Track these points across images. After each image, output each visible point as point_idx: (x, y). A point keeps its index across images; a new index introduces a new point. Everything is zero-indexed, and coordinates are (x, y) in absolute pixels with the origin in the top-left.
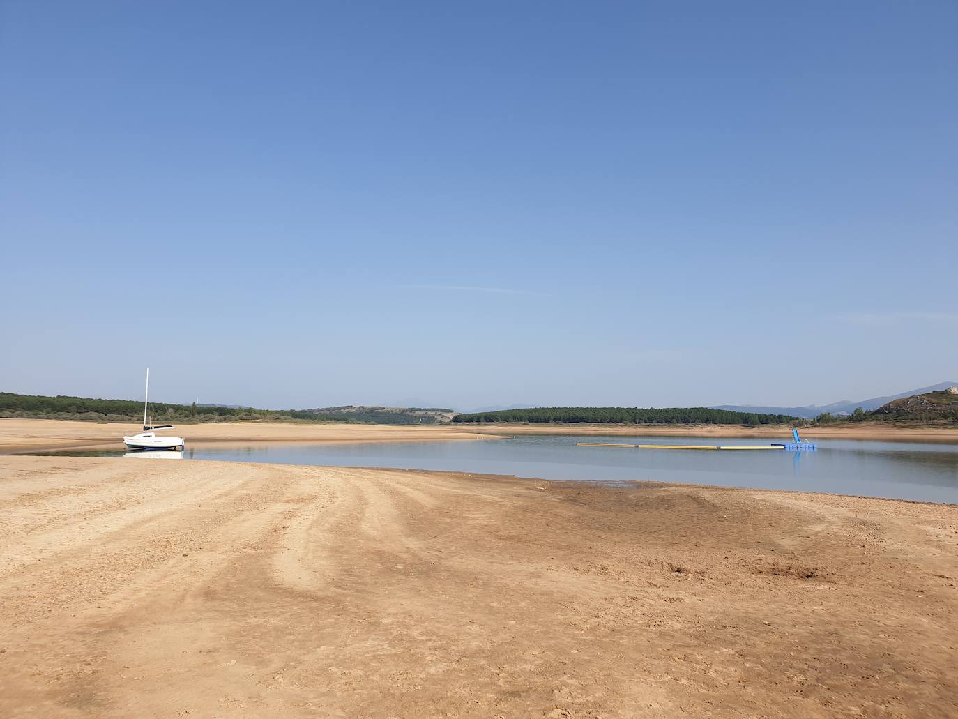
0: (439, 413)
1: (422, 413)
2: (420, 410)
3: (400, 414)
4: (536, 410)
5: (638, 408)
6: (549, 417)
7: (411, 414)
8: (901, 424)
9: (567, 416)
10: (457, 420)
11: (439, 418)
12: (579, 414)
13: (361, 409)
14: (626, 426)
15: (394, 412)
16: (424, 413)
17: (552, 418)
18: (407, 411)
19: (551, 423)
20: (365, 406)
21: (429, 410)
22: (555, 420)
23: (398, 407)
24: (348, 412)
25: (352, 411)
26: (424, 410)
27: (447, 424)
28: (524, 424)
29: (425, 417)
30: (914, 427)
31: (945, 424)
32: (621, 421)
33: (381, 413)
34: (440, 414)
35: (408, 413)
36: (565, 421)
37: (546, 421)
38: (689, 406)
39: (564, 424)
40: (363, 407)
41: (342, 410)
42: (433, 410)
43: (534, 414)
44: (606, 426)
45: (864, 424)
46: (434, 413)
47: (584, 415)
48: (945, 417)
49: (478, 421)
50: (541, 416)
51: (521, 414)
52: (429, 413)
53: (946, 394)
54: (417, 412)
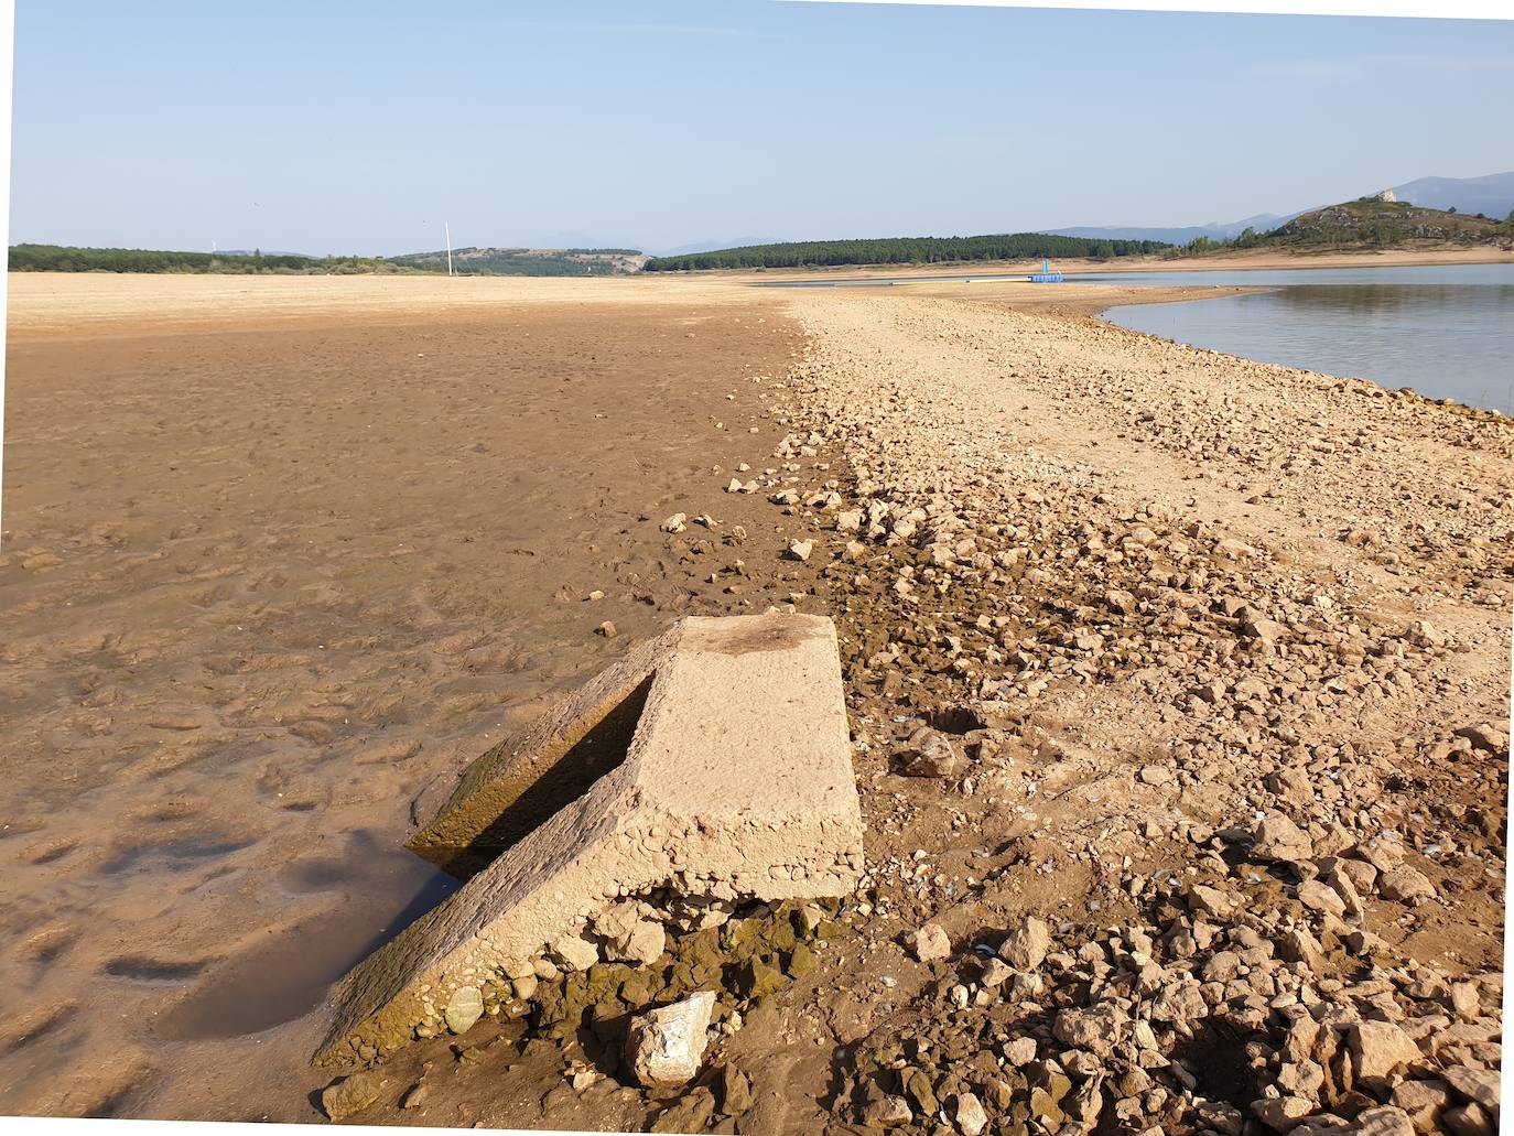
0: (620, 256)
1: (591, 257)
2: (587, 252)
3: (554, 260)
4: (776, 247)
5: (935, 237)
6: (797, 259)
7: (572, 259)
8: (1302, 250)
9: (824, 255)
10: (653, 267)
11: (619, 265)
12: (843, 252)
13: (491, 252)
14: (914, 266)
15: (546, 257)
16: (595, 256)
17: (801, 259)
18: (566, 254)
19: (800, 269)
20: (497, 247)
21: (602, 252)
22: (806, 262)
23: (549, 248)
24: (469, 258)
25: (476, 256)
26: (594, 252)
27: (636, 274)
28: (758, 271)
29: (596, 264)
30: (1318, 254)
31: (1362, 248)
32: (907, 259)
33: (523, 259)
34: (621, 258)
35: (568, 257)
36: (821, 263)
37: (792, 264)
38: (1011, 232)
39: (820, 268)
40: (493, 249)
41: (461, 255)
42: (608, 252)
43: (774, 255)
44: (883, 269)
45: (1252, 251)
46: (610, 257)
47: (850, 253)
48: (1362, 237)
49: (686, 267)
50: (785, 256)
51: (753, 254)
52: (602, 256)
53: (1375, 202)
54: (582, 256)
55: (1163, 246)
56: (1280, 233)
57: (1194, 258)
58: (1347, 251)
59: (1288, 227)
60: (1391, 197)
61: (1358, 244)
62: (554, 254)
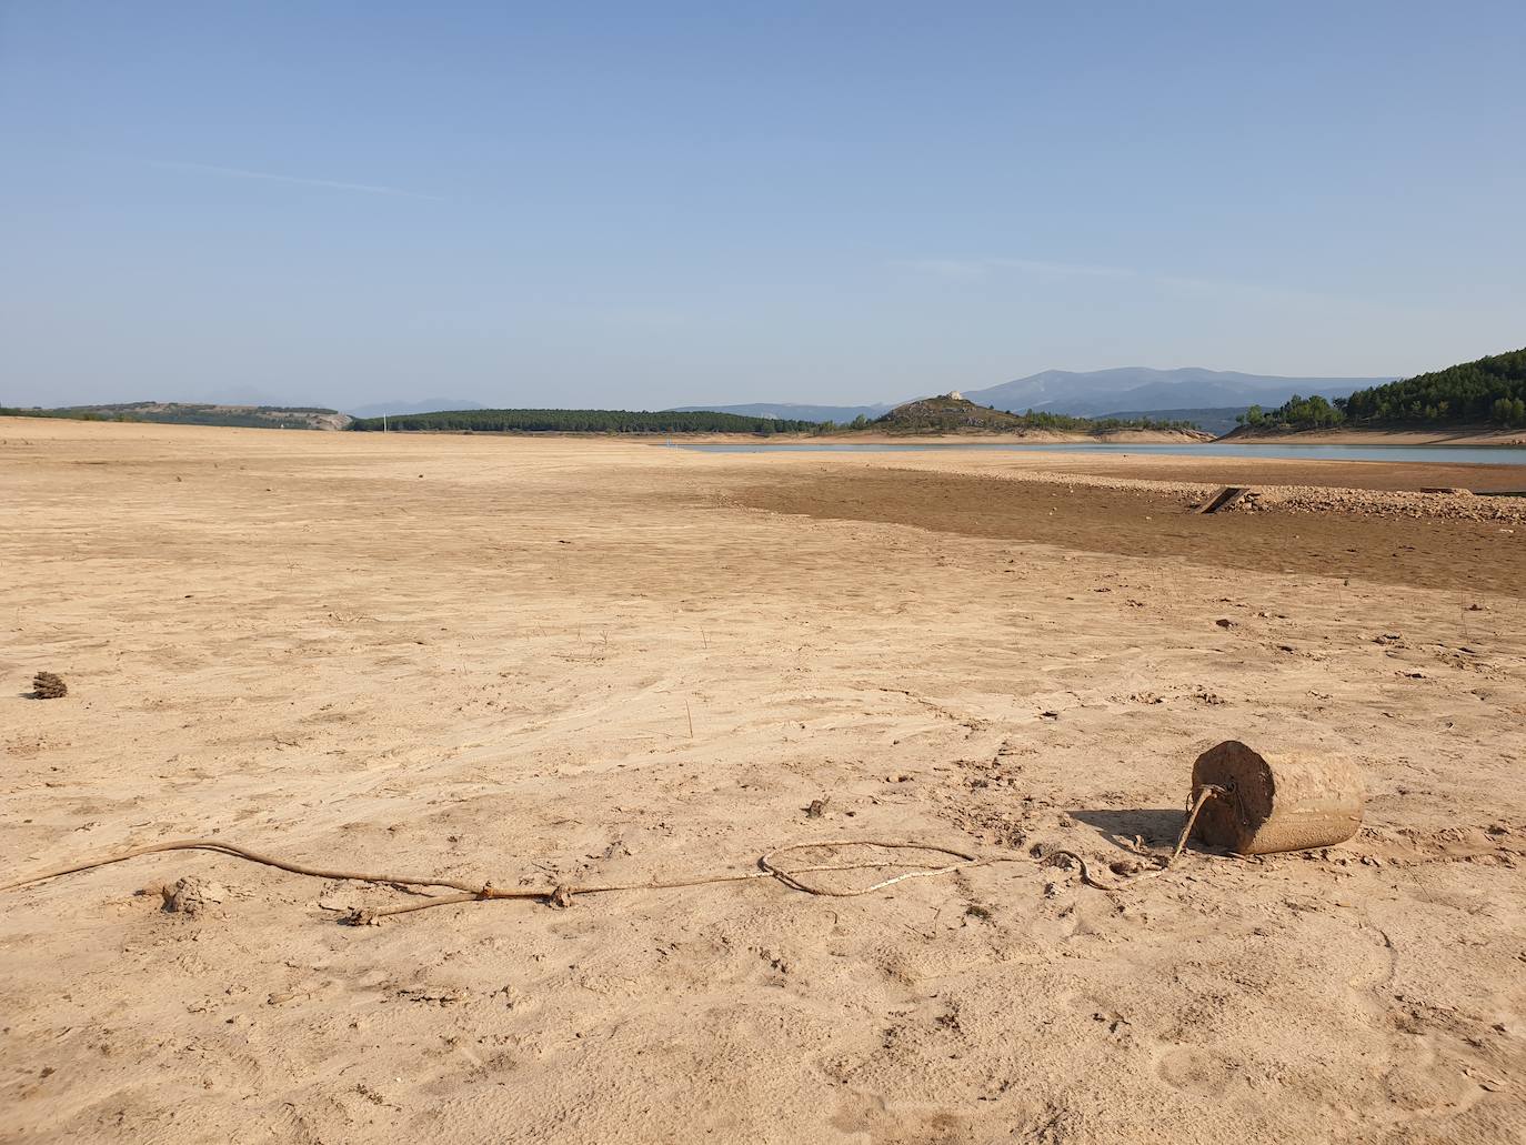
0: (314, 414)
1: (284, 414)
2: (280, 410)
3: (244, 414)
4: (482, 413)
5: (626, 411)
6: (502, 424)
7: (264, 416)
8: (894, 433)
9: (528, 422)
10: (358, 426)
11: (314, 423)
12: (545, 420)
13: (173, 407)
15: (234, 413)
16: (288, 414)
17: (507, 424)
18: (256, 411)
19: (505, 432)
20: (179, 402)
21: (295, 410)
22: (511, 427)
23: (239, 406)
24: (148, 413)
25: (156, 410)
26: (287, 410)
28: (466, 434)
29: (289, 421)
30: (904, 436)
31: (932, 432)
32: (603, 429)
33: (210, 415)
34: (316, 416)
35: (259, 414)
36: (525, 429)
37: (498, 428)
39: (524, 433)
40: (175, 404)
41: (138, 409)
42: (302, 410)
43: (480, 419)
44: (583, 436)
45: (863, 432)
46: (305, 415)
47: (552, 421)
48: (933, 425)
50: (491, 422)
51: (459, 418)
52: (296, 415)
53: (944, 400)
54: (274, 414)
55: (813, 425)
56: (883, 419)
57: (824, 436)
58: (924, 434)
59: (889, 415)
60: (957, 396)
61: (931, 429)
62: (243, 411)
